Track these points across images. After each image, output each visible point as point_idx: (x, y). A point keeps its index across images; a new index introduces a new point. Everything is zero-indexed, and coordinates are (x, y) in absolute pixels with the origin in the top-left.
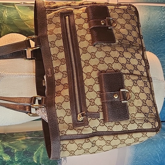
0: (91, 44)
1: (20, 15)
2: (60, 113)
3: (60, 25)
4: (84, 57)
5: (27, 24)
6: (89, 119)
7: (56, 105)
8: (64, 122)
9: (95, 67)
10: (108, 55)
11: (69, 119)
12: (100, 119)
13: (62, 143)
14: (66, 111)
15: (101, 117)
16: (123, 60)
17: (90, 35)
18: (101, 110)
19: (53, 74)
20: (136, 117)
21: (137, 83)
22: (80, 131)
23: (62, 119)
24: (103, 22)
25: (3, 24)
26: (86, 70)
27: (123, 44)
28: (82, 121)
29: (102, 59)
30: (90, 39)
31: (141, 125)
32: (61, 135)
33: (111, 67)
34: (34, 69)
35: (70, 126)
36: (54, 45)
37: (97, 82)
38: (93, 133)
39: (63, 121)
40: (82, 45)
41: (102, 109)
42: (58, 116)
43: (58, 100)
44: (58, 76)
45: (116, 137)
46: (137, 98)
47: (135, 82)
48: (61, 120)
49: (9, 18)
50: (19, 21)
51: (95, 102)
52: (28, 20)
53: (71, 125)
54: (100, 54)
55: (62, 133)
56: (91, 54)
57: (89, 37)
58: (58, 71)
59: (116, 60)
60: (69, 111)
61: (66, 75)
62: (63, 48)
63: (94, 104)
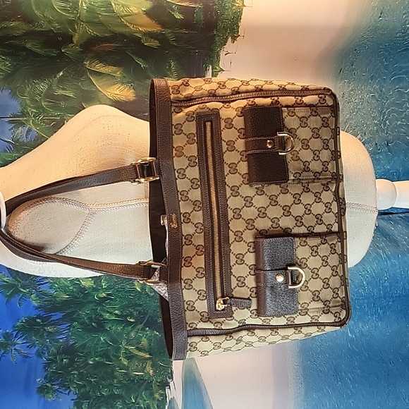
0: (246, 181)
1: (113, 4)
2: (188, 295)
3: (195, 138)
4: (233, 203)
5: (127, 21)
6: (234, 308)
7: (183, 282)
8: (193, 309)
9: (250, 223)
10: (273, 201)
11: (202, 306)
12: (251, 309)
13: (190, 340)
14: (199, 292)
15: (254, 306)
16: (298, 210)
17: (246, 163)
18: (254, 295)
19: (179, 224)
20: (308, 308)
21: (318, 251)
22: (219, 325)
23: (192, 304)
24: (270, 143)
25: (79, 22)
26: (236, 225)
27: (303, 180)
28: (223, 310)
29: (263, 210)
30: (245, 172)
31: (316, 318)
32: (189, 328)
33: (277, 224)
34: (146, 191)
35: (203, 316)
36: (183, 175)
37: (251, 250)
38: (239, 326)
39: (192, 307)
40: (232, 180)
41: (256, 293)
42: (186, 298)
43: (187, 273)
44: (187, 229)
45: (276, 332)
46: (314, 276)
47: (315, 248)
48: (189, 305)
49: (91, 10)
50: (112, 17)
51: (245, 282)
52: (129, 15)
53: (206, 315)
54: (260, 201)
55: (191, 325)
56: (245, 199)
57: (243, 167)
58: (188, 221)
59: (287, 211)
60: (203, 293)
61: (201, 229)
62: (199, 183)
63: (243, 285)
